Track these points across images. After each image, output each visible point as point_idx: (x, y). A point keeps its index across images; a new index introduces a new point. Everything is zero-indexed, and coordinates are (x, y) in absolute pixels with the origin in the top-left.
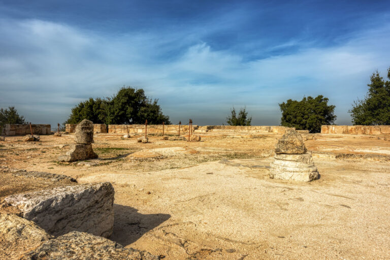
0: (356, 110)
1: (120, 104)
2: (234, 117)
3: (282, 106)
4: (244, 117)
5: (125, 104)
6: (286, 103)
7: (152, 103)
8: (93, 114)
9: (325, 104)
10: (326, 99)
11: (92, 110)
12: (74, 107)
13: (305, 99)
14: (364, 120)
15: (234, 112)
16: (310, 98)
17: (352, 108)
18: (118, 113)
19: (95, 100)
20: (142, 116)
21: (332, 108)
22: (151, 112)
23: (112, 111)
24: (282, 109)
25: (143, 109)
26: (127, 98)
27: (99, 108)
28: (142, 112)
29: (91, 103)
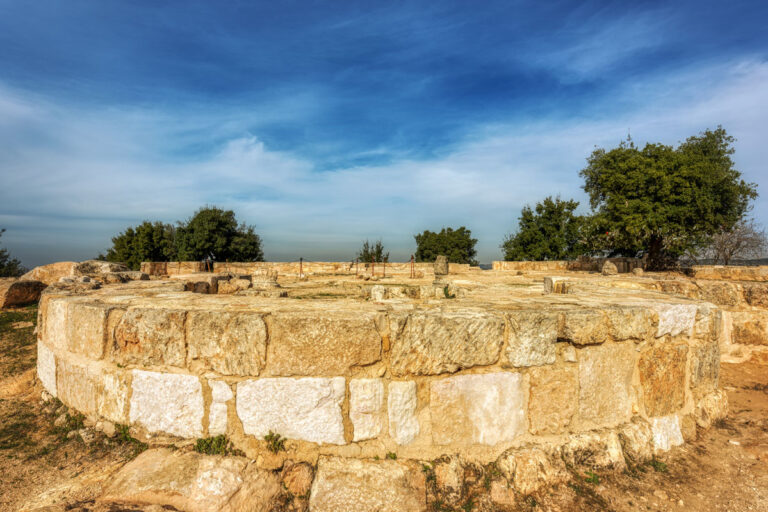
0: (506, 245)
1: (206, 233)
2: (366, 251)
3: (418, 238)
4: (379, 251)
5: (213, 232)
6: (422, 234)
7: (246, 232)
8: (153, 246)
9: (468, 236)
10: (468, 232)
11: (152, 241)
12: (117, 235)
13: (444, 230)
14: (516, 256)
15: (366, 245)
16: (450, 229)
17: (502, 243)
18: (203, 245)
19: (153, 225)
20: (237, 250)
21: (475, 241)
22: (250, 244)
23: (192, 242)
24: (418, 242)
25: (237, 240)
26: (216, 224)
27: (162, 238)
28: (237, 244)
29: (148, 230)
